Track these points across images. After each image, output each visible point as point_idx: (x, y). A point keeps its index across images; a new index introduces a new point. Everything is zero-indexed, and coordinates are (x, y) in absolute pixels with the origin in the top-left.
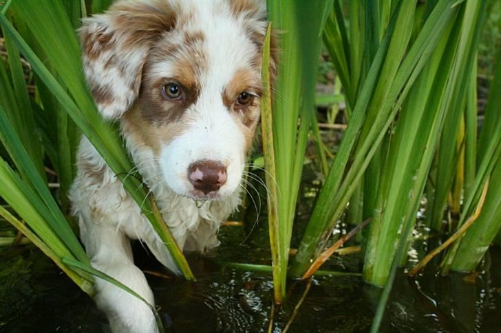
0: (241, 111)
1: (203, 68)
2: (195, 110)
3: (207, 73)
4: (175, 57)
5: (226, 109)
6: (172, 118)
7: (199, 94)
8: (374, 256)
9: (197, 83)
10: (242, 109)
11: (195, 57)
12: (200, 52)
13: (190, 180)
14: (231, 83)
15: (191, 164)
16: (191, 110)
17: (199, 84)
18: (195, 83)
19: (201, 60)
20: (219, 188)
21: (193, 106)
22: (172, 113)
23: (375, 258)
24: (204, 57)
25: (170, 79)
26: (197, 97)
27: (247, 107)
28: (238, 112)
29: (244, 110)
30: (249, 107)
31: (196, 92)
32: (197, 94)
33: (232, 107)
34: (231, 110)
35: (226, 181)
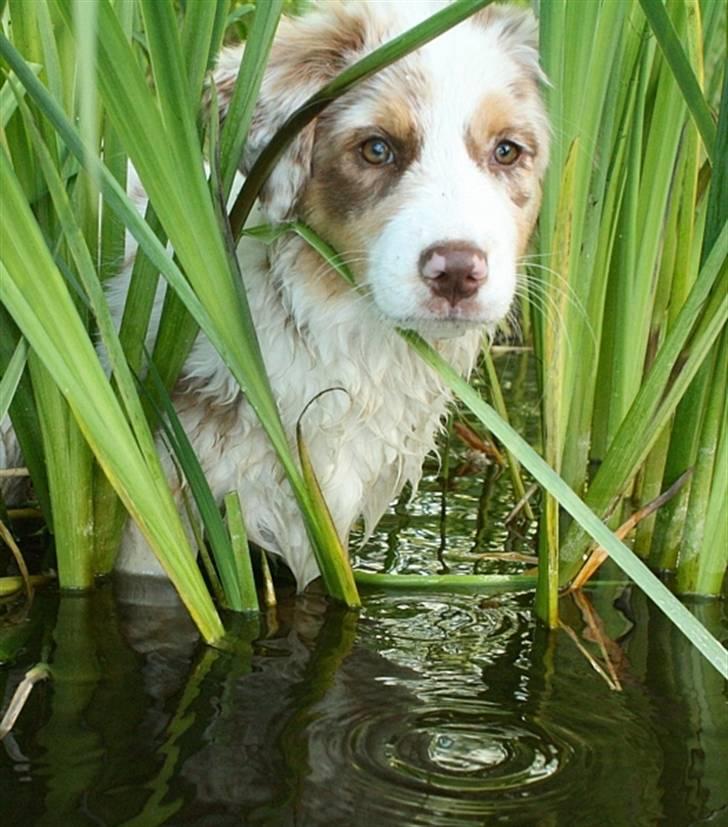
0: (503, 174)
1: (424, 97)
2: (421, 170)
3: (431, 105)
4: (372, 89)
5: (475, 164)
6: (383, 194)
7: (423, 144)
8: (701, 535)
9: (416, 125)
10: (504, 170)
11: (407, 81)
12: (415, 71)
13: (425, 278)
14: (478, 113)
15: (423, 252)
16: (413, 171)
17: (420, 125)
18: (413, 124)
19: (419, 84)
20: (475, 291)
21: (415, 165)
22: (380, 187)
23: (702, 539)
24: (423, 78)
25: (369, 128)
26: (420, 149)
27: (513, 169)
28: (497, 174)
29: (508, 173)
30: (519, 170)
31: (417, 141)
32: (419, 144)
33: (485, 164)
34: (483, 168)
35: (487, 277)
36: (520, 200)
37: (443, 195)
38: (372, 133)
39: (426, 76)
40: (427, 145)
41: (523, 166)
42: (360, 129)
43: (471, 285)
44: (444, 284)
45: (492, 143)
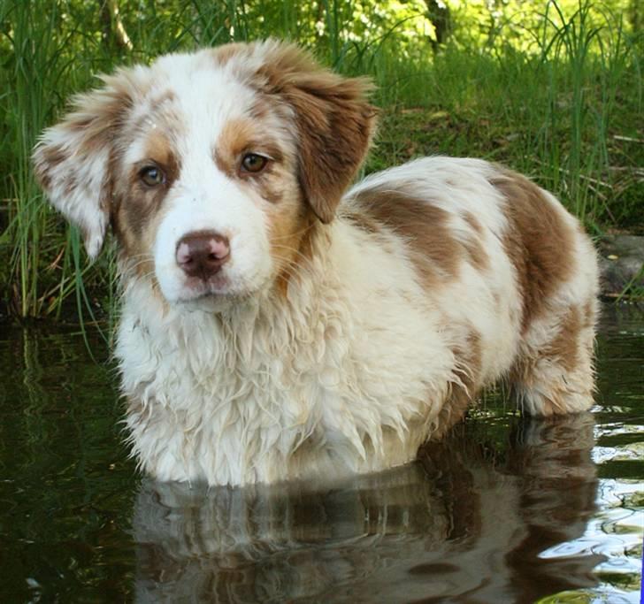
0: (251, 178)
1: (178, 131)
2: (180, 186)
3: (185, 137)
5: (223, 174)
7: (181, 166)
11: (166, 122)
12: (171, 114)
13: (180, 264)
14: (221, 139)
17: (177, 152)
19: (175, 123)
20: (219, 268)
21: (177, 183)
24: (176, 117)
25: (141, 162)
26: (178, 171)
27: (261, 175)
28: (246, 180)
29: (256, 178)
30: (266, 175)
31: (176, 165)
32: (178, 166)
33: (234, 174)
34: (234, 177)
35: (228, 256)
36: (273, 198)
37: (195, 200)
38: (144, 165)
39: (179, 116)
40: (184, 166)
41: (269, 172)
42: (136, 164)
43: (215, 264)
44: (194, 266)
45: (239, 158)
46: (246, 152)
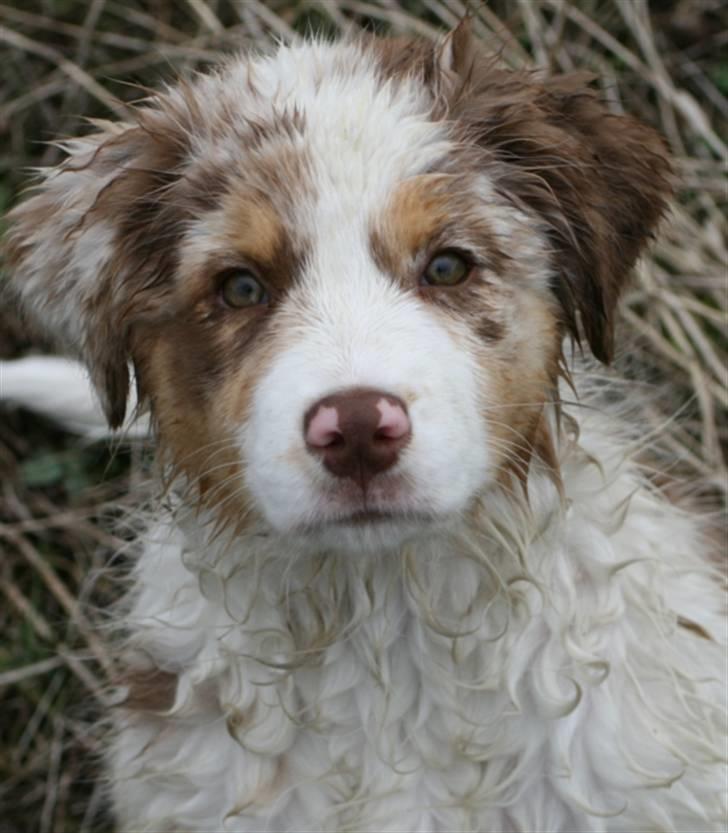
28: (433, 298)
30: (473, 289)
35: (407, 436)
38: (226, 264)
41: (480, 282)
44: (342, 453)
45: (422, 258)
46: (433, 247)
